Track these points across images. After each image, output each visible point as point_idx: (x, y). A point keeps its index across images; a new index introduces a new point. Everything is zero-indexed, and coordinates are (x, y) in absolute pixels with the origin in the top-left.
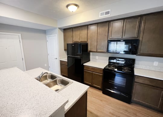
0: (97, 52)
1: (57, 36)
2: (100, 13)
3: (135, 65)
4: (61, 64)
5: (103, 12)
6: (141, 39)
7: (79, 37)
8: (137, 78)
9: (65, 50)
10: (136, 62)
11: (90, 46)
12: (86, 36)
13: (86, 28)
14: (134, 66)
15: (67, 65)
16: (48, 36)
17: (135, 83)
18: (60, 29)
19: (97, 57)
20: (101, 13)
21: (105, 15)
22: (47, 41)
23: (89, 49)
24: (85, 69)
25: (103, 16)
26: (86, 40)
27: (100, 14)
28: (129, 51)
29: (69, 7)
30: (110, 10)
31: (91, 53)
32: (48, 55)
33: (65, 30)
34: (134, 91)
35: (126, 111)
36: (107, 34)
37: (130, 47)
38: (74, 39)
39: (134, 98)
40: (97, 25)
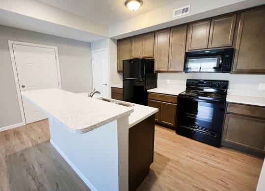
0: (168, 72)
1: (107, 51)
2: (174, 11)
3: (228, 90)
4: (112, 92)
5: (179, 9)
6: (237, 48)
7: (141, 50)
8: (230, 106)
9: (119, 72)
10: (230, 85)
11: (158, 63)
12: (151, 48)
13: (151, 35)
14: (226, 92)
15: (122, 93)
16: (95, 51)
17: (227, 115)
18: (112, 39)
19: (168, 81)
20: (176, 12)
21: (181, 14)
22: (91, 59)
23: (156, 68)
24: (149, 97)
25: (179, 15)
26: (151, 55)
27: (174, 13)
28: (218, 67)
29: (128, 4)
30: (189, 6)
31: (159, 74)
32: (93, 79)
33: (120, 42)
34: (225, 127)
35: (213, 155)
36: (184, 44)
37: (221, 61)
38: (133, 55)
39: (226, 138)
40: (169, 30)
